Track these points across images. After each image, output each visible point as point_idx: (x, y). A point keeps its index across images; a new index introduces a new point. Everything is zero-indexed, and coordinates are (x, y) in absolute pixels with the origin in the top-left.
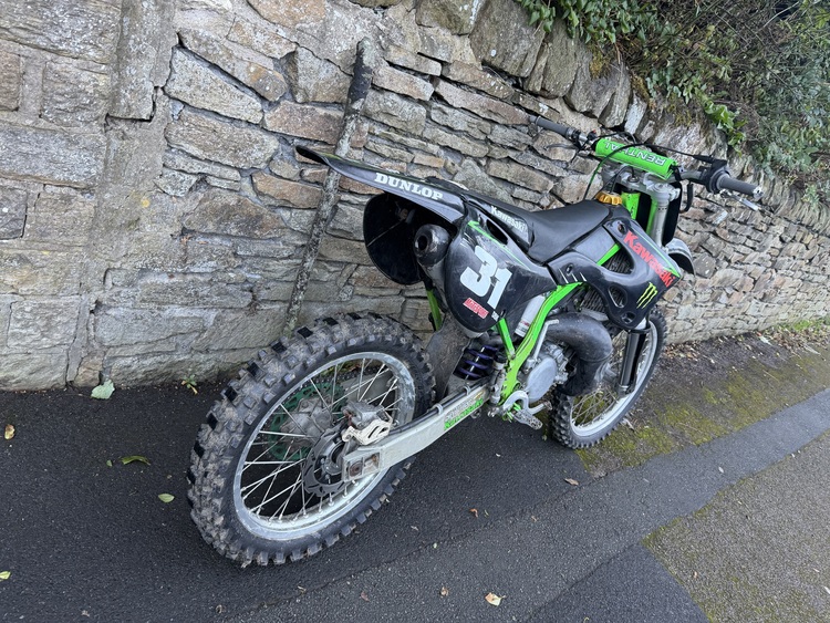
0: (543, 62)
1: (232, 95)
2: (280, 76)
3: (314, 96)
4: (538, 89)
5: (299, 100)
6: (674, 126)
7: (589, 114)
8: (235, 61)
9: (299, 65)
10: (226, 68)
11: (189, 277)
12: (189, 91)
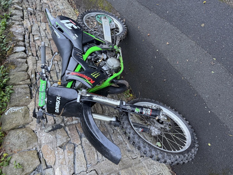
0: (21, 83)
1: (78, 155)
2: (67, 147)
3: (66, 136)
4: (29, 80)
5: (70, 139)
6: (15, 36)
7: (27, 62)
8: (70, 159)
9: (61, 144)
10: (73, 160)
11: (124, 140)
12: (83, 166)
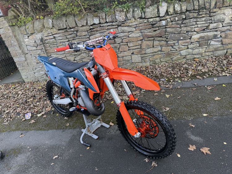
0: (67, 24)
1: (32, 48)
4: (69, 28)
5: (39, 45)
7: (83, 26)
12: (29, 49)
